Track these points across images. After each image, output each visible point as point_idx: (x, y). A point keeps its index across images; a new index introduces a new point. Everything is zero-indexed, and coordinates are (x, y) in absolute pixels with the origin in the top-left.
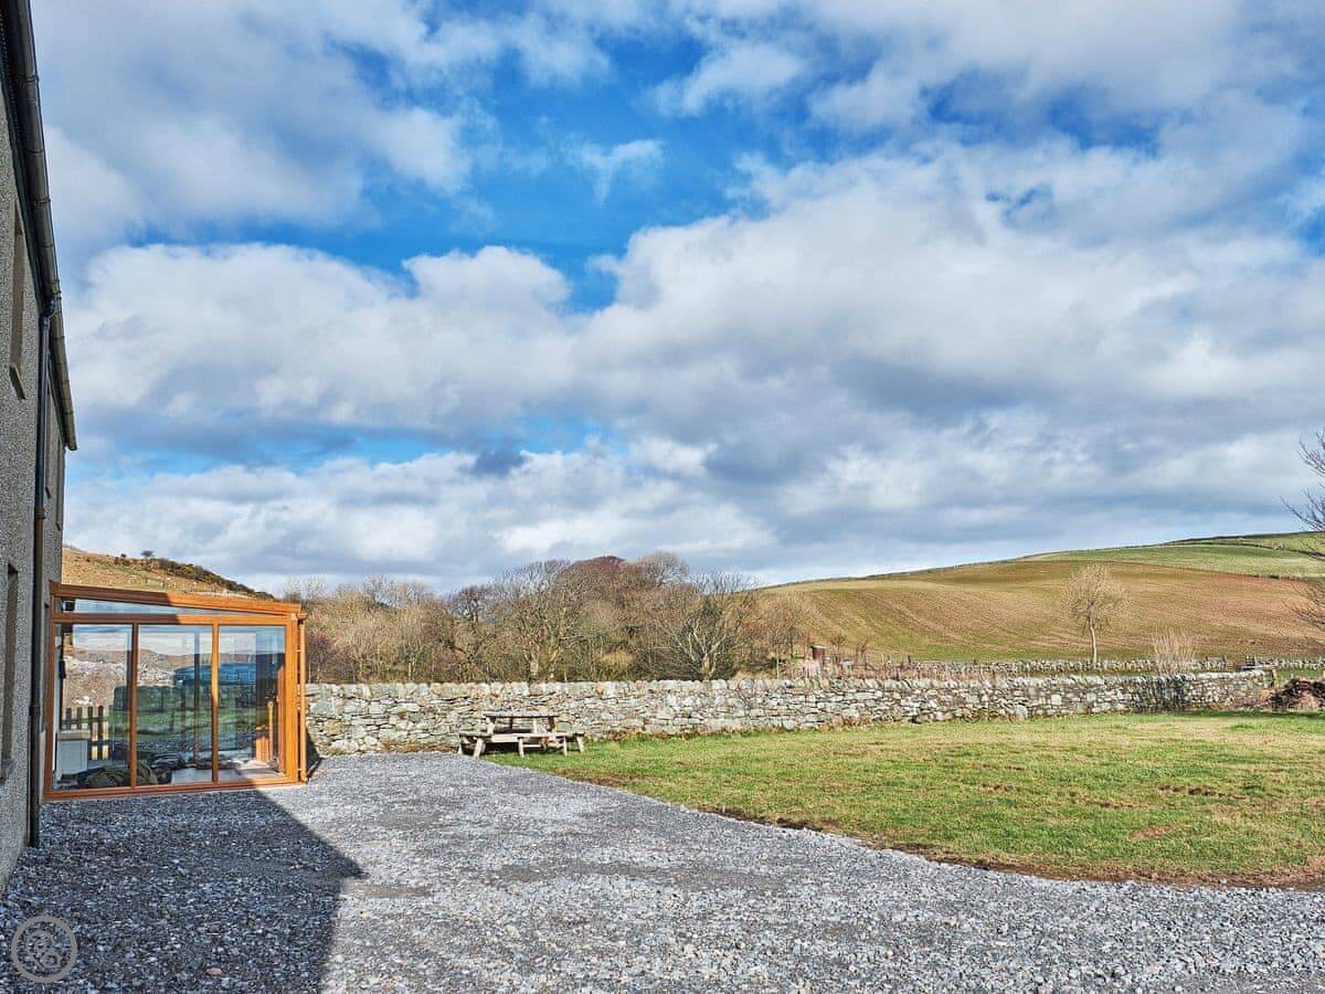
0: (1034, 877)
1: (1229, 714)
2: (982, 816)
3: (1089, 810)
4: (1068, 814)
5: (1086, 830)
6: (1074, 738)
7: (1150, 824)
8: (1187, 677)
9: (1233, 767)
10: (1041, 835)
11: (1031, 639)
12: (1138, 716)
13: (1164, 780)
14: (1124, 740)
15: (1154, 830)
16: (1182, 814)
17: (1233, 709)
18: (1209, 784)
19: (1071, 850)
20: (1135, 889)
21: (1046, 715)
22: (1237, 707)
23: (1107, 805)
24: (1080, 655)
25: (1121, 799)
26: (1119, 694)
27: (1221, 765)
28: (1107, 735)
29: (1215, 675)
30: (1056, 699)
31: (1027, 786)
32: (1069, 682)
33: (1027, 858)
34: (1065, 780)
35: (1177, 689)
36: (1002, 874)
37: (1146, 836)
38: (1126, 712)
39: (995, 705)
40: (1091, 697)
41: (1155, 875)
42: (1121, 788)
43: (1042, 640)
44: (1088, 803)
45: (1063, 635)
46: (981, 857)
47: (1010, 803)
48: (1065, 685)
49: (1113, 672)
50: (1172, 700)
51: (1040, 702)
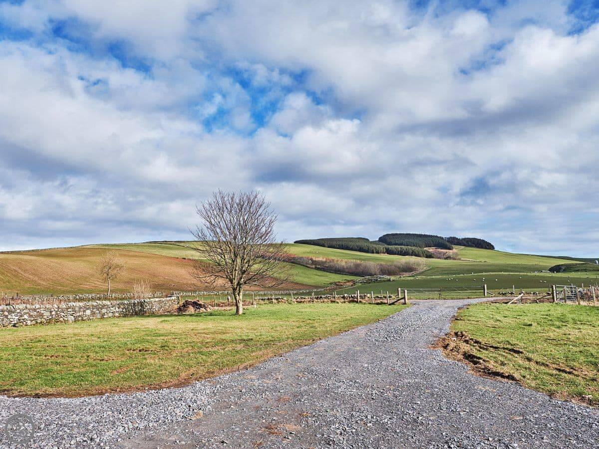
0: (62, 398)
1: (161, 316)
2: (41, 371)
3: (94, 363)
4: (84, 366)
5: (91, 372)
6: (93, 330)
7: (120, 366)
8: (146, 300)
9: (159, 338)
10: (69, 377)
11: (81, 284)
12: (124, 319)
13: (130, 346)
14: (115, 330)
15: (121, 369)
16: (135, 361)
17: (163, 314)
18: (148, 347)
19: (82, 383)
20: (108, 397)
21: (83, 320)
22: (164, 313)
23: (103, 360)
24: (102, 291)
25: (110, 357)
26: (117, 309)
27: (154, 338)
28: (109, 328)
29: (157, 299)
30: (88, 312)
31: (67, 354)
32: (95, 304)
33: (61, 389)
34: (86, 350)
35: (142, 306)
36: (46, 399)
37: (118, 372)
38: (119, 317)
39: (58, 316)
40: (104, 311)
41: (118, 390)
42: (110, 351)
43: (86, 285)
44: (94, 360)
45: (96, 282)
46: (37, 392)
47: (57, 363)
48: (93, 306)
49: (116, 299)
50: (139, 311)
51: (80, 314)
